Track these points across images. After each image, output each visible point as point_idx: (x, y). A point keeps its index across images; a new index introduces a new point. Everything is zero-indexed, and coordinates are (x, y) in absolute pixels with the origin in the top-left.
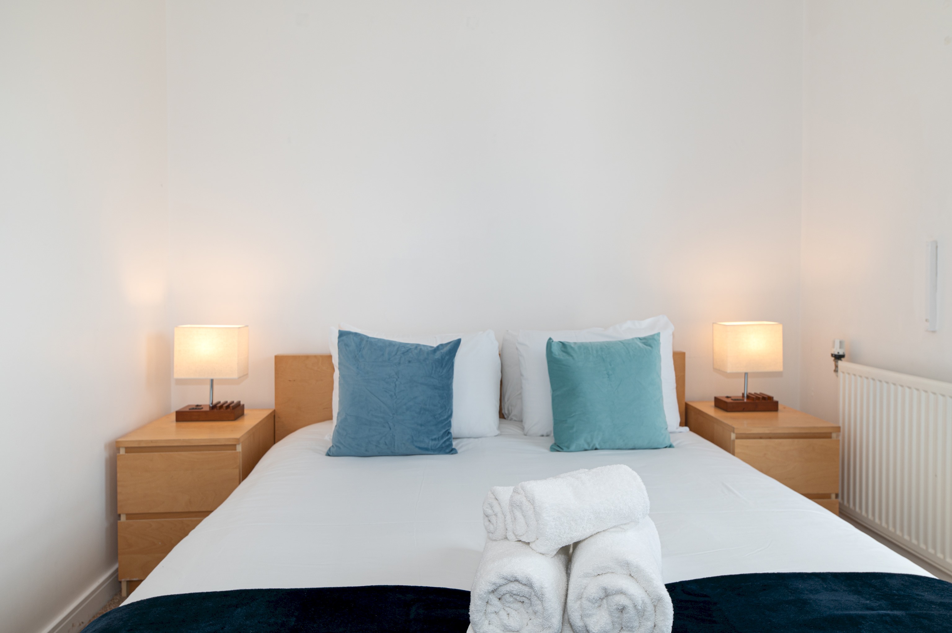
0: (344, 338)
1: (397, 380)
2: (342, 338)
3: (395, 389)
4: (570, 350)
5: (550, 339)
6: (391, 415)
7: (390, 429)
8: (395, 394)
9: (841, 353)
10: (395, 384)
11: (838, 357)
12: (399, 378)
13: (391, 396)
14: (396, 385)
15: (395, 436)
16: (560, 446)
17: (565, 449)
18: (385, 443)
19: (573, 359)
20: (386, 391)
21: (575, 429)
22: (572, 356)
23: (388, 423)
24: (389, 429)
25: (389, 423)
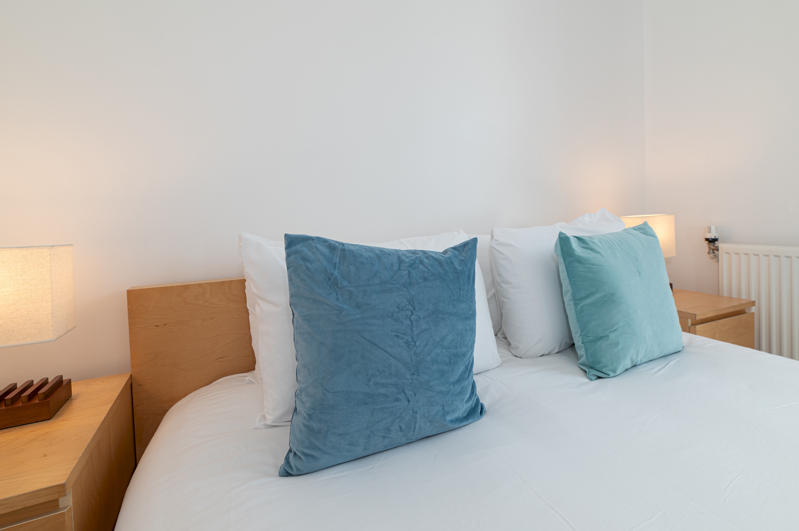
0: (299, 247)
1: (412, 313)
2: (293, 248)
3: (411, 329)
4: (593, 246)
5: (561, 234)
6: (409, 377)
7: (409, 401)
8: (413, 338)
9: (717, 238)
10: (411, 321)
11: (712, 241)
12: (414, 309)
13: (407, 343)
14: (412, 323)
15: (416, 413)
16: (604, 370)
17: (612, 374)
18: (400, 427)
19: (602, 256)
20: (398, 336)
21: (620, 347)
22: (598, 253)
23: (404, 392)
24: (407, 403)
25: (406, 391)
